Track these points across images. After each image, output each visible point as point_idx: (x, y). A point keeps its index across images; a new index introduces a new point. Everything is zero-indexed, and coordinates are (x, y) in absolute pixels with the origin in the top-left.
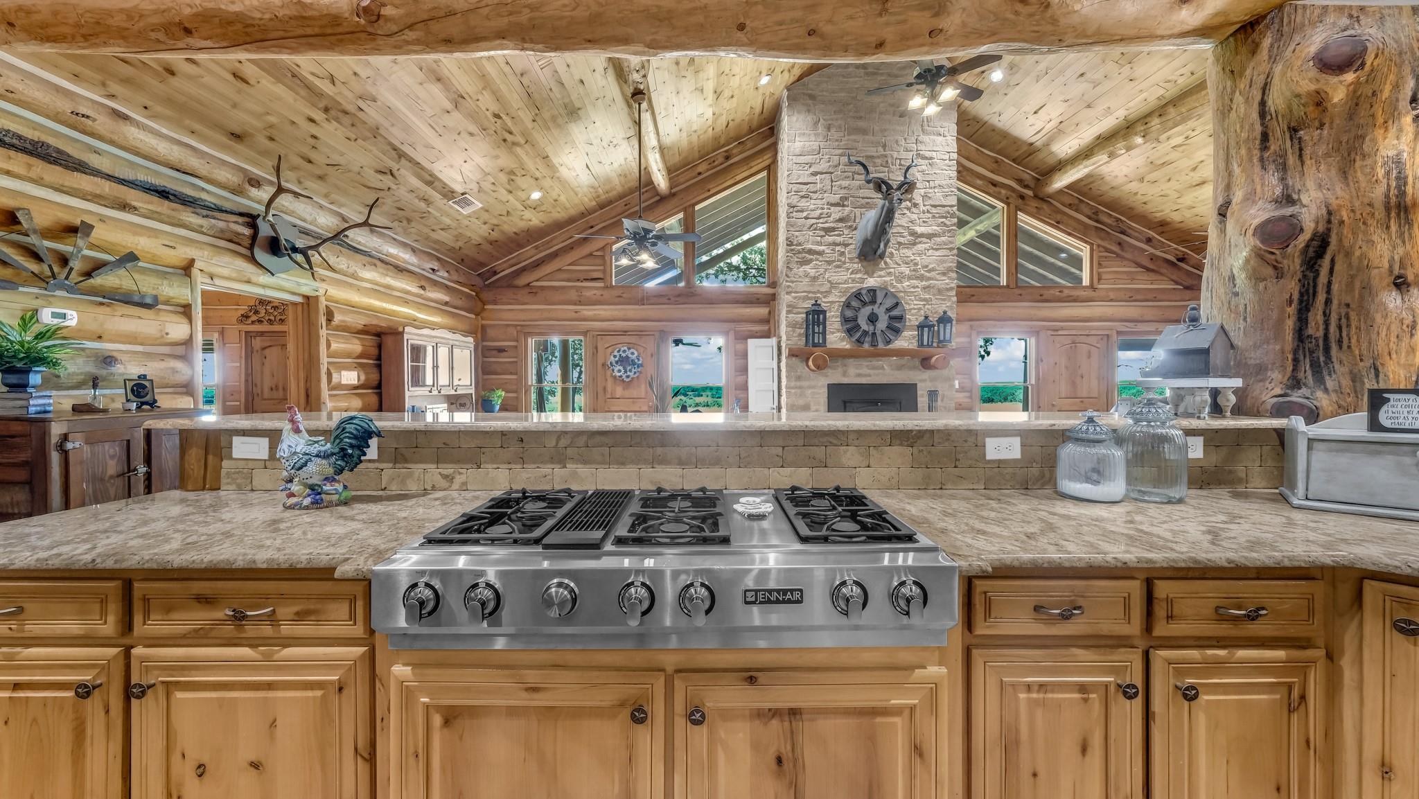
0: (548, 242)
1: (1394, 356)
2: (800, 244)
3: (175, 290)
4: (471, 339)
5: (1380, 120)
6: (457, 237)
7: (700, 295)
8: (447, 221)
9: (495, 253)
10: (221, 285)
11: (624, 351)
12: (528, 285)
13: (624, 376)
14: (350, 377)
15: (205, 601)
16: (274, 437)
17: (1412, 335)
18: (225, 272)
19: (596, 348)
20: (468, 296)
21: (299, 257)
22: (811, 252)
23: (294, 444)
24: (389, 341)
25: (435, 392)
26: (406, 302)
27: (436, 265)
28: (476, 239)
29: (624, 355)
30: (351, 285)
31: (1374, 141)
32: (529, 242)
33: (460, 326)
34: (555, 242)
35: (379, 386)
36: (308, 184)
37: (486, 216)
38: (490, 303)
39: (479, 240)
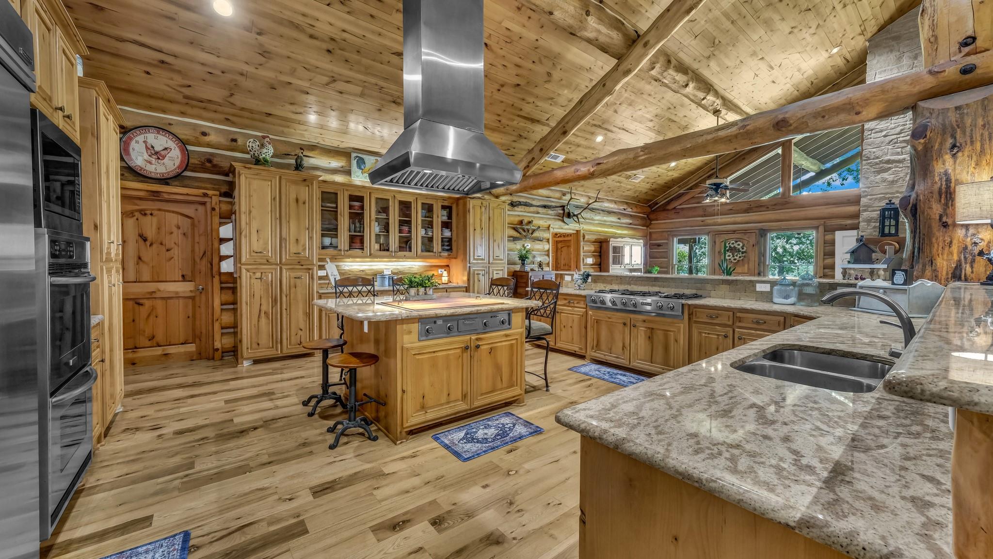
0: (686, 183)
1: (940, 256)
2: (877, 158)
3: (546, 235)
4: (642, 241)
5: (935, 158)
6: (635, 192)
7: (793, 203)
8: (629, 187)
9: (656, 194)
10: (556, 231)
11: (733, 244)
12: (675, 208)
13: (732, 259)
14: (590, 261)
15: (565, 299)
16: (572, 275)
17: (950, 247)
18: (557, 226)
19: (715, 242)
20: (642, 218)
21: (575, 218)
22: (888, 162)
23: (576, 276)
24: (604, 245)
25: (623, 267)
26: (612, 226)
27: (625, 207)
28: (644, 191)
29: (732, 246)
30: (591, 223)
31: (933, 166)
32: (674, 185)
33: (638, 234)
34: (690, 182)
35: (600, 264)
36: (579, 189)
37: (648, 180)
38: (654, 220)
39: (646, 191)
